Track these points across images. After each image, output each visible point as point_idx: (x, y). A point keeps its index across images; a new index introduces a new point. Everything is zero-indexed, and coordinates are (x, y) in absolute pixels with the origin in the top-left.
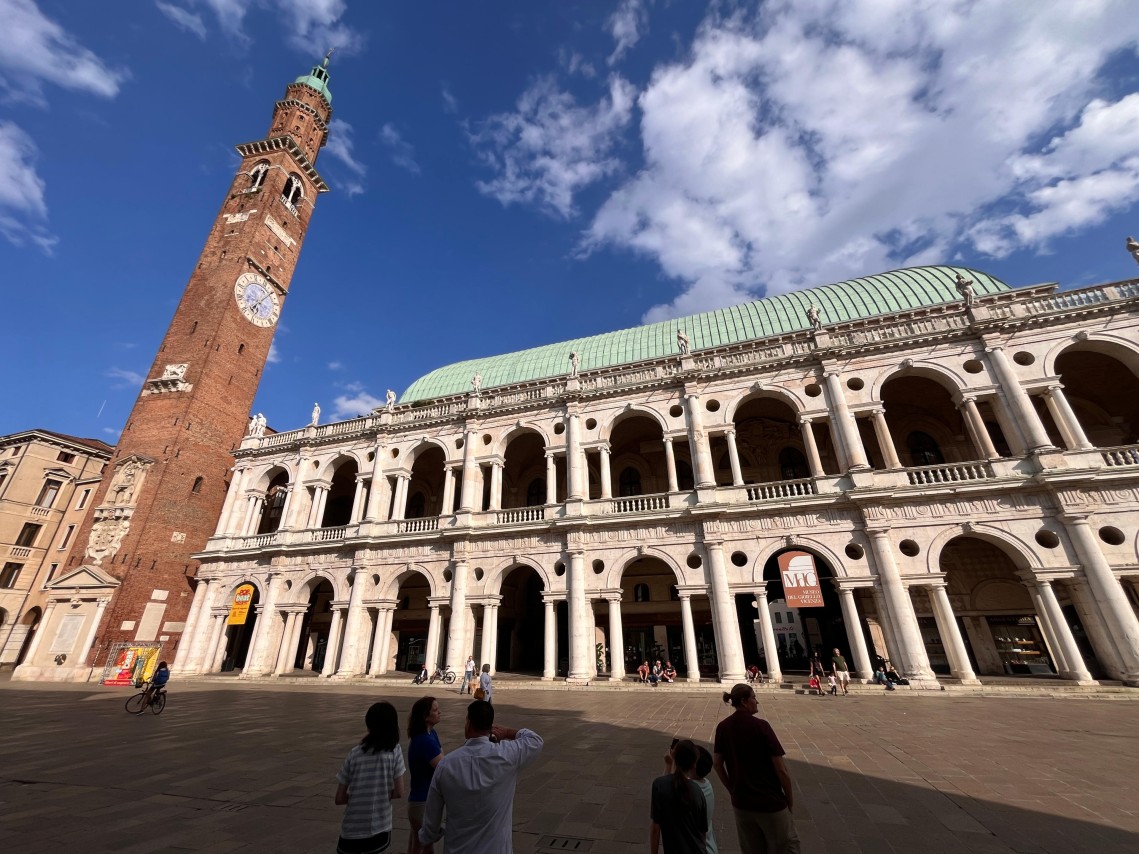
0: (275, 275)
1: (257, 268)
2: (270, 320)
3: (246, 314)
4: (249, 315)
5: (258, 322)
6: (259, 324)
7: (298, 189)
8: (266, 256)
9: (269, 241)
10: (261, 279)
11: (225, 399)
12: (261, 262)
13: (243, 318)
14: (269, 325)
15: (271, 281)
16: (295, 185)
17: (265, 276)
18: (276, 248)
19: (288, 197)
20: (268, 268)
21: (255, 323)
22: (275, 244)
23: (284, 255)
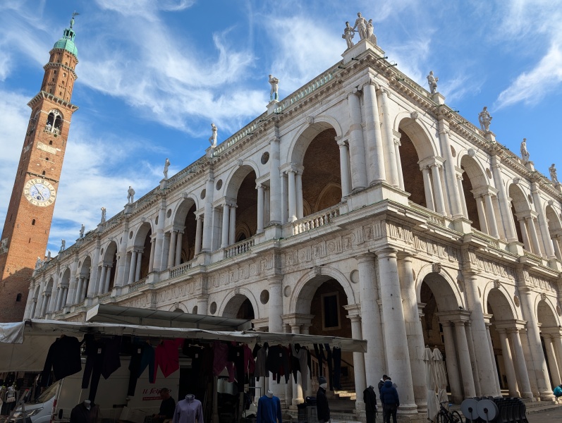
0: (49, 174)
1: (36, 175)
2: (50, 201)
3: (33, 203)
4: (35, 203)
5: (42, 204)
6: (43, 205)
7: (58, 117)
8: (41, 166)
9: (41, 157)
10: (39, 180)
11: (28, 251)
12: (38, 171)
13: (32, 205)
14: (49, 204)
15: (46, 178)
16: (56, 115)
17: (42, 177)
18: (47, 159)
19: (52, 125)
20: (44, 173)
21: (40, 205)
22: (46, 157)
23: (53, 161)
